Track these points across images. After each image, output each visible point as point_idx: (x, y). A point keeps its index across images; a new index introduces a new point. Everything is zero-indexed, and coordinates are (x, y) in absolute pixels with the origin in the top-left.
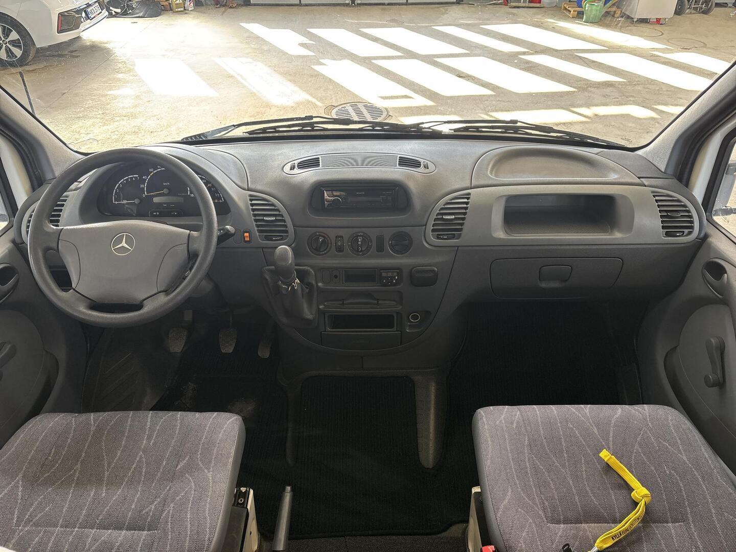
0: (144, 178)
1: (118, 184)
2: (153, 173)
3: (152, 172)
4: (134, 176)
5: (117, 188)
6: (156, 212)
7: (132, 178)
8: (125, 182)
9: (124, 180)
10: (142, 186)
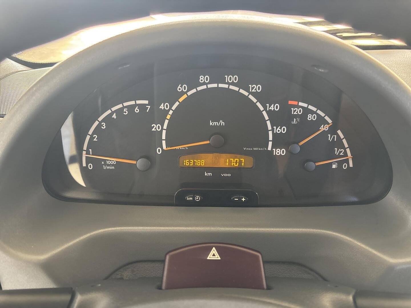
0: (162, 107)
1: (97, 123)
2: (185, 96)
3: (183, 93)
4: (139, 102)
5: (94, 133)
6: (194, 193)
7: (133, 106)
8: (114, 116)
9: (113, 113)
10: (156, 127)
